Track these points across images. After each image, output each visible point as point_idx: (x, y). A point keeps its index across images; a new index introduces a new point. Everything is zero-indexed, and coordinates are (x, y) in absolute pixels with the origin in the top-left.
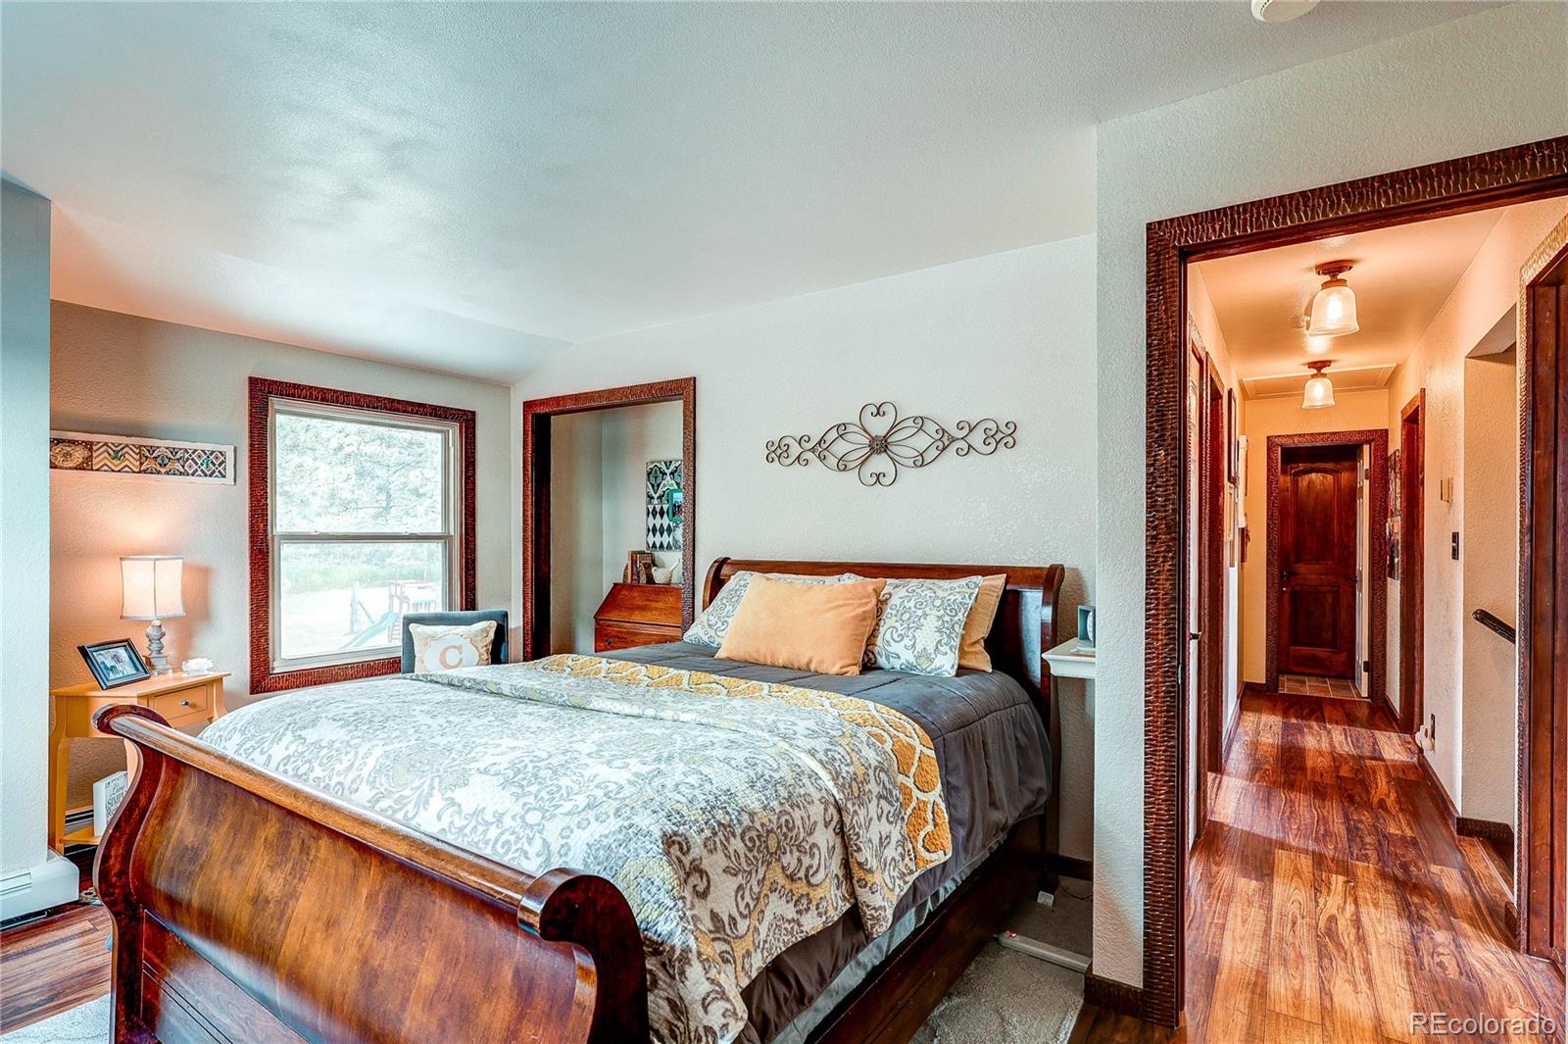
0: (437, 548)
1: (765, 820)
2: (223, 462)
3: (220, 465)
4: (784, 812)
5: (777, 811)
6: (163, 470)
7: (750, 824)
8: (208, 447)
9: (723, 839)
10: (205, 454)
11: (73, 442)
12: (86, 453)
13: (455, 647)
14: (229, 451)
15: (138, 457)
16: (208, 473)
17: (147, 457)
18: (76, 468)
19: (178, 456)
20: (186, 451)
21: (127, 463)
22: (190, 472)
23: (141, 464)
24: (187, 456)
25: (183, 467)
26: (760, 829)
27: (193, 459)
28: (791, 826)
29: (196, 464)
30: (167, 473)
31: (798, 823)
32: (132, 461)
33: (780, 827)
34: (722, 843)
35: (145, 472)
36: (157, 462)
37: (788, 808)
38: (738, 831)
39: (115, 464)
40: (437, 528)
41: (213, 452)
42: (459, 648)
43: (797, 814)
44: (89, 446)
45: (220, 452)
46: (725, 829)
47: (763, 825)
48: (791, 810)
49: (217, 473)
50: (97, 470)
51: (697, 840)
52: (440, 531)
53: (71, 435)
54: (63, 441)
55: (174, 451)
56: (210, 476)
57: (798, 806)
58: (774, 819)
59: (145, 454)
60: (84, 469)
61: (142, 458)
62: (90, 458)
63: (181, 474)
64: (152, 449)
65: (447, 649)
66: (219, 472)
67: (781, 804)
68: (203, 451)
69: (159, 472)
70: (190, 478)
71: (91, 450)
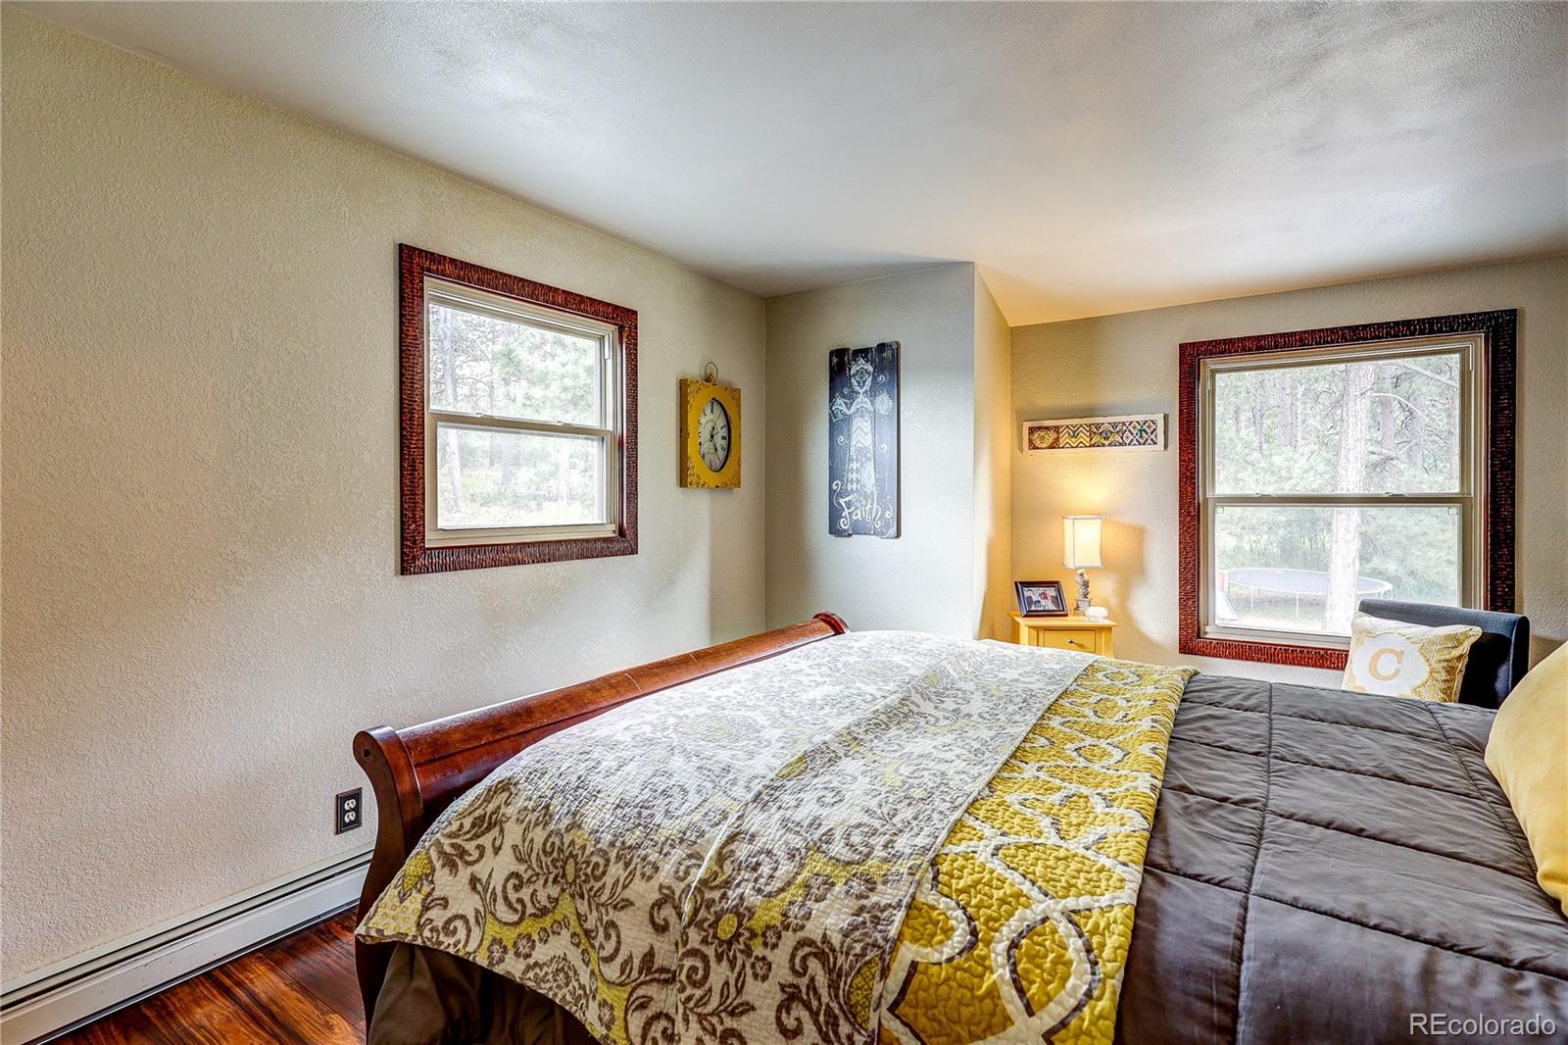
0: (1451, 515)
1: (579, 842)
2: (1155, 430)
3: (1152, 433)
4: (604, 854)
5: (599, 846)
6: (1107, 443)
7: (563, 831)
8: (1141, 418)
9: (534, 820)
10: (1139, 424)
11: (1047, 428)
12: (1055, 436)
13: (1392, 651)
14: (1159, 418)
15: (1088, 434)
16: (1142, 442)
17: (1095, 433)
18: (1049, 448)
19: (1118, 429)
20: (1124, 424)
21: (1081, 440)
22: (1127, 442)
23: (1091, 439)
24: (1125, 428)
25: (1122, 438)
26: (566, 845)
27: (1129, 431)
28: (598, 873)
29: (1132, 434)
30: (1110, 445)
31: (609, 880)
32: (1084, 438)
33: (588, 863)
34: (530, 822)
35: (1093, 446)
36: (1102, 437)
37: (613, 855)
38: (552, 827)
39: (1074, 442)
40: (1454, 488)
41: (1146, 422)
42: (1399, 655)
43: (616, 871)
44: (1057, 429)
45: (1152, 421)
46: (545, 815)
47: (572, 843)
48: (613, 860)
49: (1149, 441)
50: (1063, 447)
51: (520, 802)
52: (1457, 490)
53: (1046, 423)
54: (1040, 428)
55: (1114, 425)
56: (1144, 444)
57: (627, 865)
58: (590, 849)
59: (1094, 430)
60: (1054, 448)
61: (1092, 434)
62: (1057, 439)
63: (1121, 444)
64: (1098, 426)
65: (1383, 651)
66: (1152, 439)
67: (612, 844)
68: (1137, 422)
69: (1104, 445)
70: (1128, 447)
71: (1058, 432)
